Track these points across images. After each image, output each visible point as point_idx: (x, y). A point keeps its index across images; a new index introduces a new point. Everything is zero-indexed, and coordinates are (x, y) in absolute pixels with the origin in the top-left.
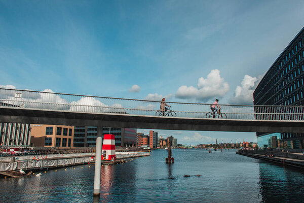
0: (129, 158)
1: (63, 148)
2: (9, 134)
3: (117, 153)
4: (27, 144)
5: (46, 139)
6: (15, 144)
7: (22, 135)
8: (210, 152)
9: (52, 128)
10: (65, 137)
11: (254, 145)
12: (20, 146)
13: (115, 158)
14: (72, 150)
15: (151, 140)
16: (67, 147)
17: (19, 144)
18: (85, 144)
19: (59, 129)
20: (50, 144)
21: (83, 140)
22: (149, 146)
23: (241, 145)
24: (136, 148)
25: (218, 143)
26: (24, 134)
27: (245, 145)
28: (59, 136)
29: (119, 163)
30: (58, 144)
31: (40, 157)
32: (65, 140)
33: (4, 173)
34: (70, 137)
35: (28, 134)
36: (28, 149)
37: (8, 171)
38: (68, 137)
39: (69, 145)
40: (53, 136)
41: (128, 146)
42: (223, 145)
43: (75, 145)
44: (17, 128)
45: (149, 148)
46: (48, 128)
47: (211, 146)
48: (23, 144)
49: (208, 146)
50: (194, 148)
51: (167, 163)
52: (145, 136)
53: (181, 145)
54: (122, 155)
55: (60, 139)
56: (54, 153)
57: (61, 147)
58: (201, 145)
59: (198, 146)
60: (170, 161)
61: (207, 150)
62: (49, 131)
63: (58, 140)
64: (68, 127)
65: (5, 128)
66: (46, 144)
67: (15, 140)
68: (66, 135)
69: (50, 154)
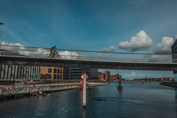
0: (95, 86)
1: (57, 80)
2: (30, 72)
3: (89, 83)
4: (39, 78)
5: (49, 75)
6: (33, 78)
7: (36, 73)
8: (143, 83)
9: (51, 69)
10: (58, 74)
11: (170, 79)
12: (36, 79)
13: (88, 86)
14: (63, 81)
15: (106, 76)
16: (60, 80)
17: (35, 78)
18: (69, 78)
19: (55, 70)
20: (51, 78)
21: (68, 76)
22: (105, 80)
23: (162, 79)
24: (98, 81)
25: (147, 78)
26: (37, 73)
27: (164, 79)
28: (55, 74)
29: (91, 89)
30: (55, 78)
31: (47, 85)
32: (58, 75)
33: (32, 93)
34: (61, 74)
35: (39, 73)
36: (40, 81)
37: (34, 92)
38: (60, 74)
39: (61, 79)
40: (52, 74)
41: (93, 79)
42: (150, 79)
43: (64, 79)
44: (33, 69)
45: (105, 81)
46: (49, 69)
47: (142, 79)
48: (37, 78)
49: (140, 79)
50: (132, 81)
51: (118, 89)
52: (102, 74)
53: (124, 79)
54: (91, 84)
55: (56, 75)
56: (53, 83)
57: (56, 80)
58: (136, 79)
59: (134, 79)
60: (120, 88)
61: (140, 82)
62: (50, 71)
63: (55, 75)
64: (60, 69)
65: (27, 69)
66: (49, 78)
67: (33, 76)
68: (59, 73)
69: (51, 83)
